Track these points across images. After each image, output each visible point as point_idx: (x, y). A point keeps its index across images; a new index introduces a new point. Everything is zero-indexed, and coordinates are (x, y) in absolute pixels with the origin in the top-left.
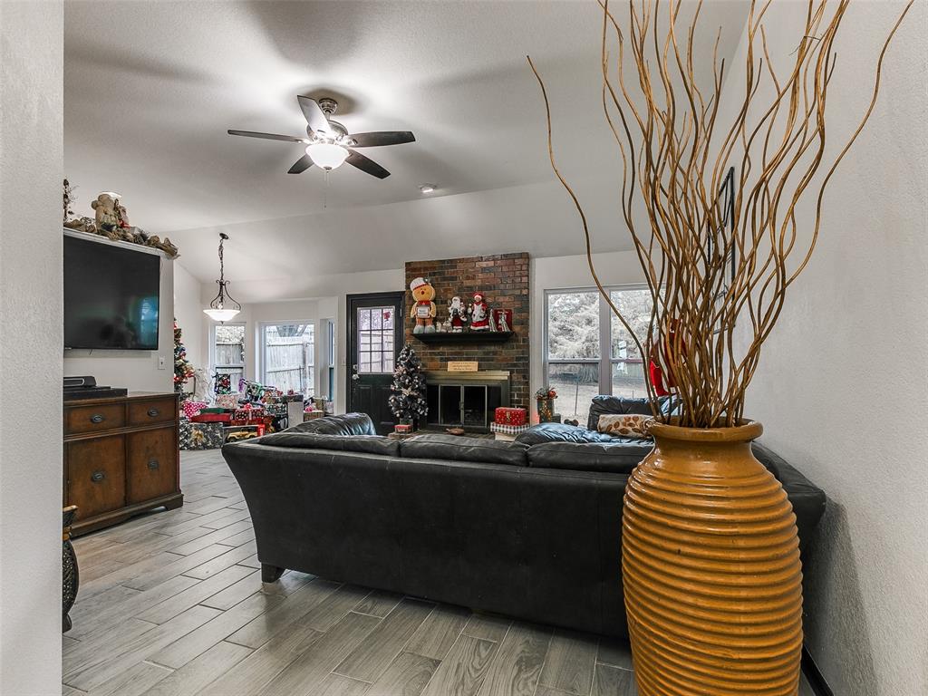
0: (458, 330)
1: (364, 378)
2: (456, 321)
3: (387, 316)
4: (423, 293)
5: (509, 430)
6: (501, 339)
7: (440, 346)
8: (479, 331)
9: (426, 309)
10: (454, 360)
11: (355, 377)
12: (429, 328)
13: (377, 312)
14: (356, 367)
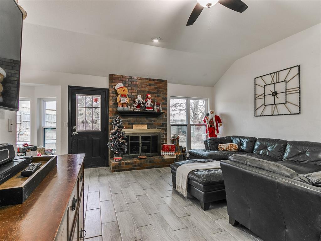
0: (138, 110)
1: (81, 134)
2: (139, 106)
3: (96, 100)
4: (124, 91)
5: (170, 154)
6: (158, 115)
7: (128, 117)
8: (149, 111)
9: (125, 99)
10: (136, 124)
11: (74, 133)
12: (126, 108)
13: (89, 98)
14: (75, 128)
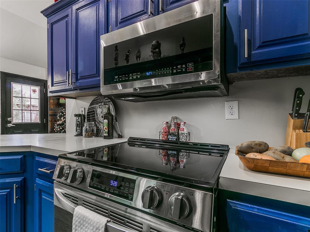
11: (9, 125)
14: (11, 119)
